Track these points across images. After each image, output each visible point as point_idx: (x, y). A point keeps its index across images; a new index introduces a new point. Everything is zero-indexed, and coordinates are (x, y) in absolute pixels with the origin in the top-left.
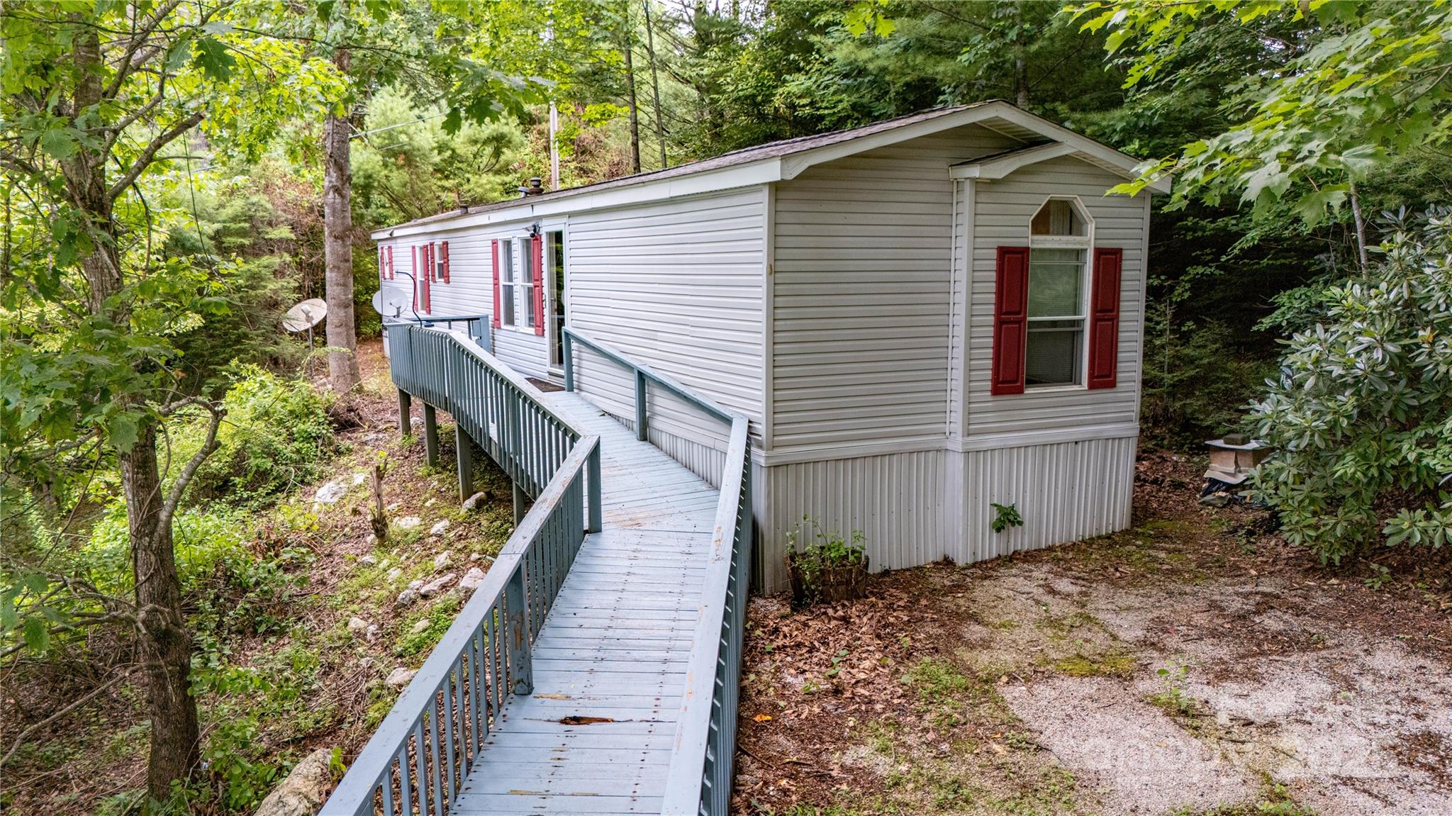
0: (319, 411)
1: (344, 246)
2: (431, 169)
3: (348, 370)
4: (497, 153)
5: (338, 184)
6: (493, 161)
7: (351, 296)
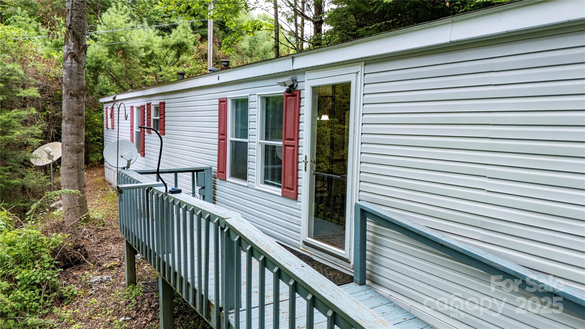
0: (45, 256)
1: (79, 102)
2: (139, 61)
3: (77, 203)
4: (178, 55)
5: (76, 52)
6: (176, 60)
7: (82, 143)
